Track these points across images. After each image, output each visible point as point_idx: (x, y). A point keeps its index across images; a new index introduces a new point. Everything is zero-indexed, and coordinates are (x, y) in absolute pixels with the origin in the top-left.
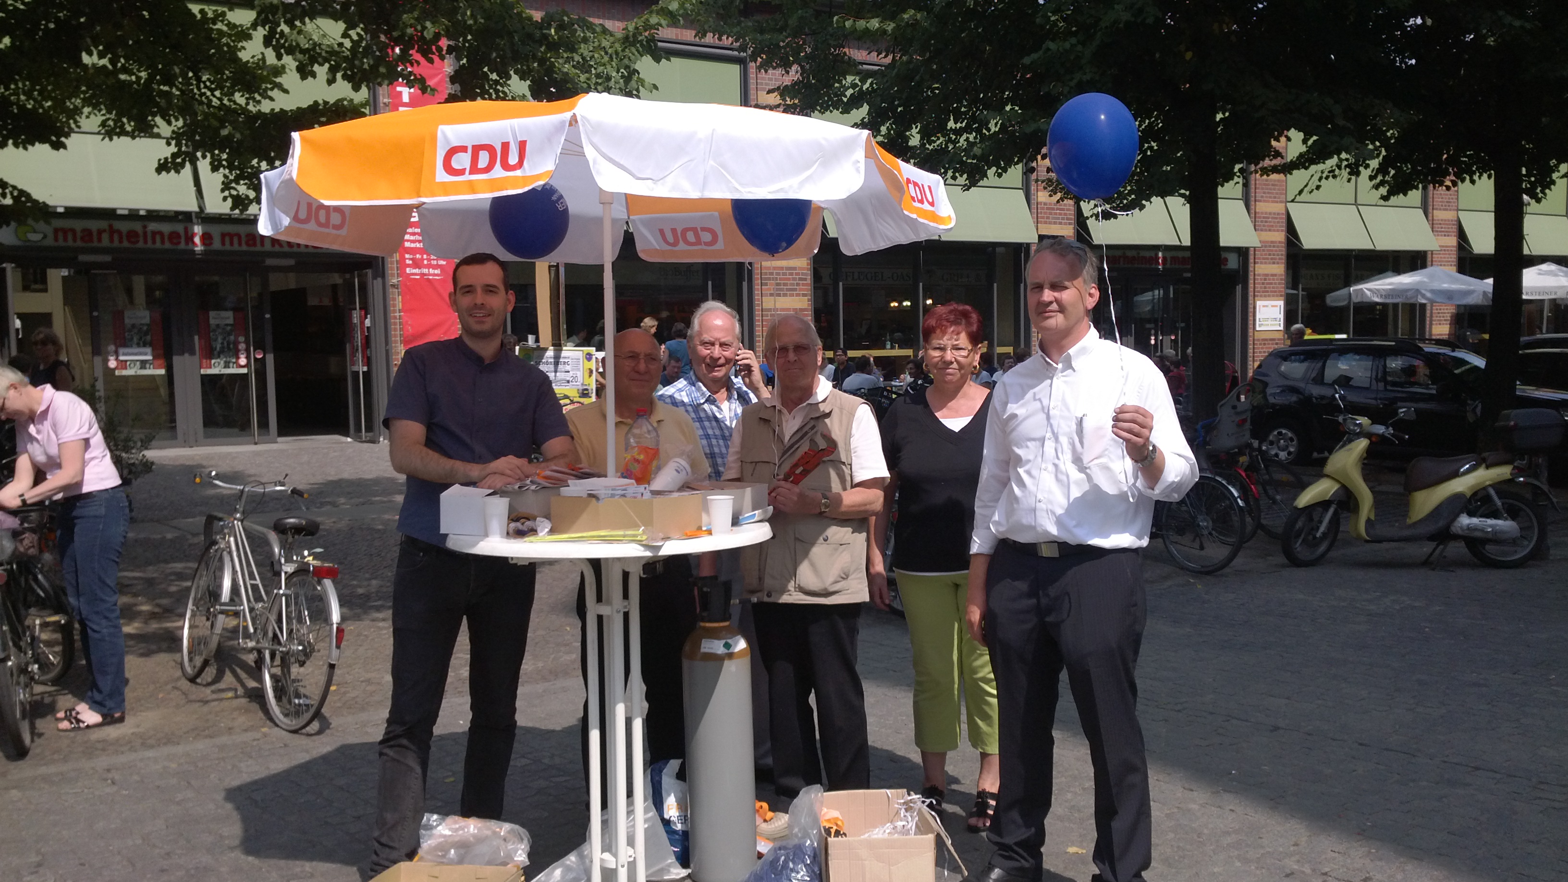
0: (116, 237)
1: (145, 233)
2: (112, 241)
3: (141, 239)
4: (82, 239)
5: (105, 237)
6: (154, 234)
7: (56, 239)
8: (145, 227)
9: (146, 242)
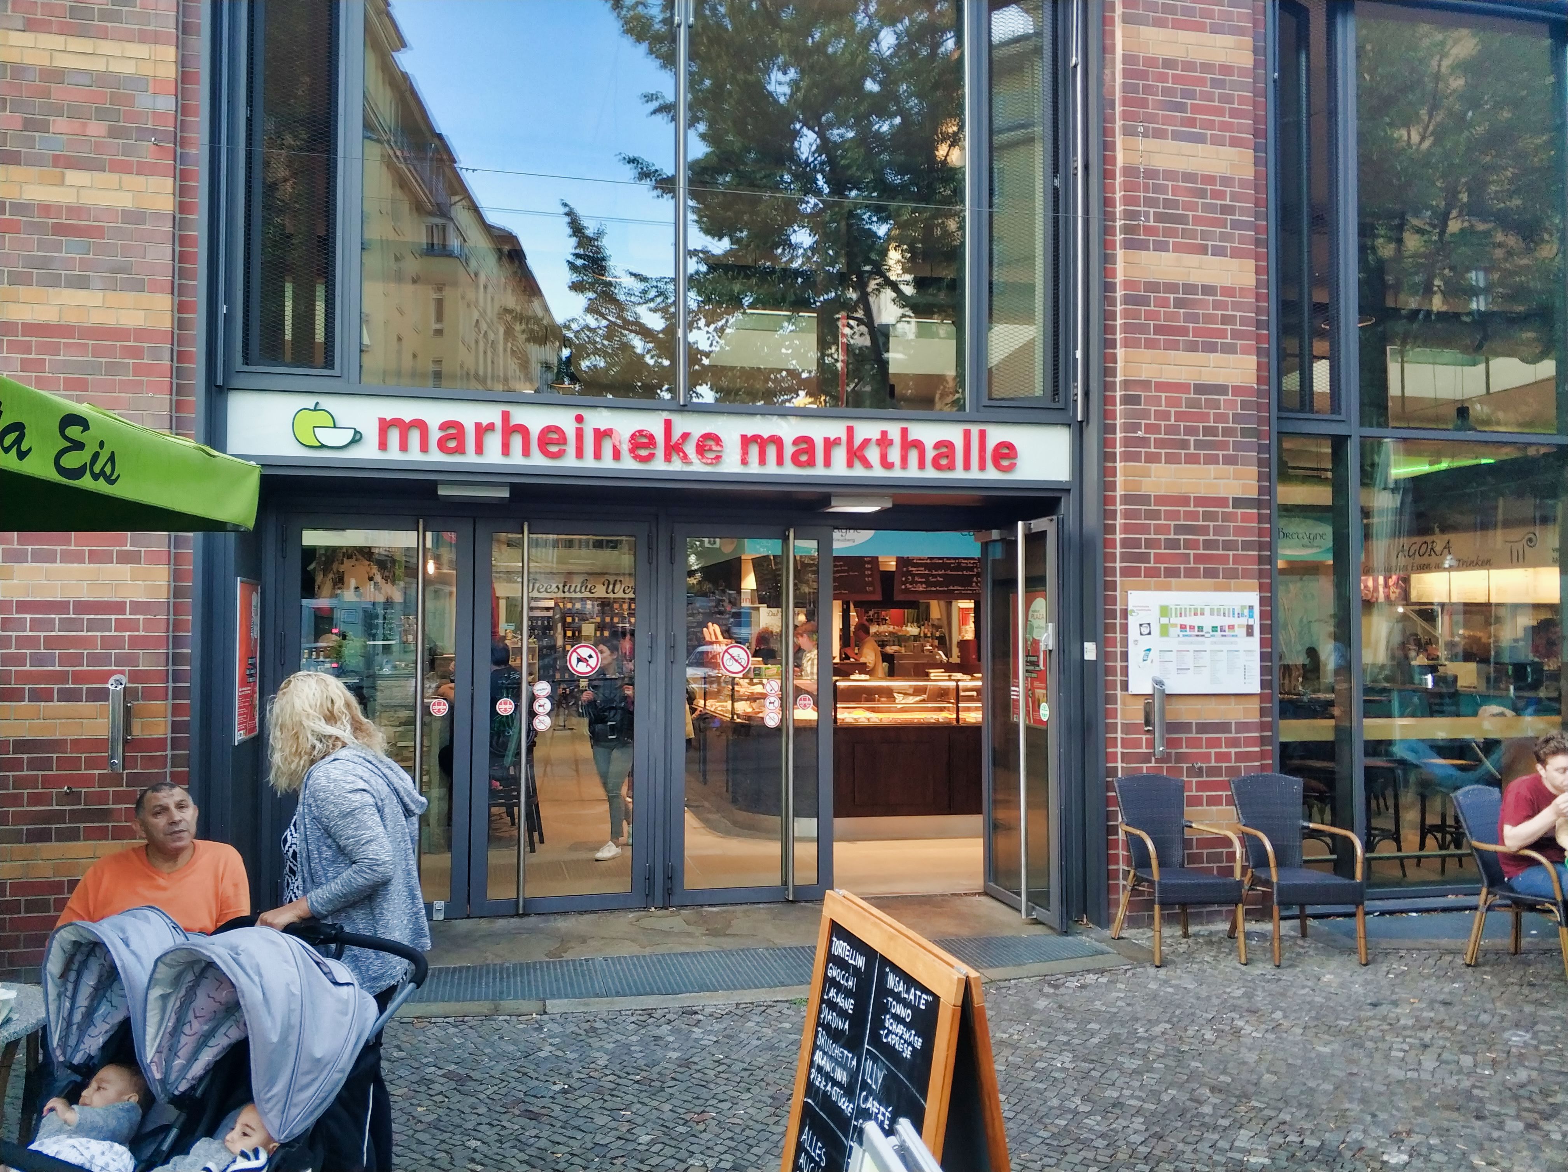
0: (517, 442)
1: (579, 434)
2: (506, 450)
3: (571, 448)
4: (442, 445)
5: (493, 442)
6: (601, 435)
7: (383, 445)
8: (579, 419)
9: (580, 454)
